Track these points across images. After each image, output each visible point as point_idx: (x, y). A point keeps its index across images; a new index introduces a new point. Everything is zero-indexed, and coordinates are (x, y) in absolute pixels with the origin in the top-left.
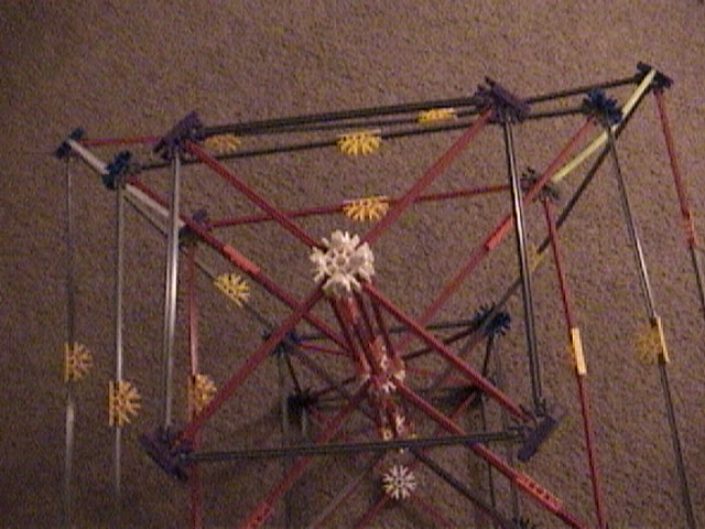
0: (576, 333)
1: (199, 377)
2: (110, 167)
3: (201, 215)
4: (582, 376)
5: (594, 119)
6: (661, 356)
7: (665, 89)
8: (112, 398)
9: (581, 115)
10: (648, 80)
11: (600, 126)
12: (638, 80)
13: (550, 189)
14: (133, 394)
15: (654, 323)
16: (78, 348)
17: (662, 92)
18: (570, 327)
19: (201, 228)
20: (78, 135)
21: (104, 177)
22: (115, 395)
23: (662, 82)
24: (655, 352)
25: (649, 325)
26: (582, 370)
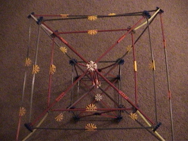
0: (135, 62)
1: (52, 65)
2: (38, 19)
3: (57, 31)
4: (136, 71)
5: (144, 17)
6: (153, 69)
7: (162, 13)
8: (34, 68)
9: (142, 16)
10: (158, 11)
11: (146, 19)
12: (156, 11)
13: (133, 31)
14: (38, 68)
15: (153, 61)
16: (29, 59)
17: (161, 13)
18: (134, 60)
19: (56, 33)
20: (33, 14)
21: (37, 22)
22: (34, 67)
23: (161, 11)
24: (152, 67)
25: (152, 62)
26: (136, 70)
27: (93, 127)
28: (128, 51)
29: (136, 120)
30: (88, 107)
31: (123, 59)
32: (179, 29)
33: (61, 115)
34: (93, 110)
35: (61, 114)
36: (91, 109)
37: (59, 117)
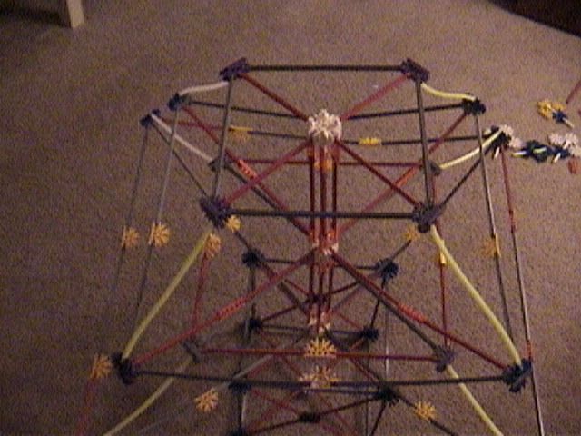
1: (211, 235)
4: (444, 265)
6: (496, 254)
14: (166, 232)
15: (494, 237)
16: (131, 231)
24: (493, 252)
27: (327, 378)
28: (410, 241)
29: (432, 421)
30: (310, 347)
31: (396, 261)
32: (538, 222)
33: (213, 393)
34: (325, 353)
35: (213, 389)
36: (320, 353)
37: (205, 398)
